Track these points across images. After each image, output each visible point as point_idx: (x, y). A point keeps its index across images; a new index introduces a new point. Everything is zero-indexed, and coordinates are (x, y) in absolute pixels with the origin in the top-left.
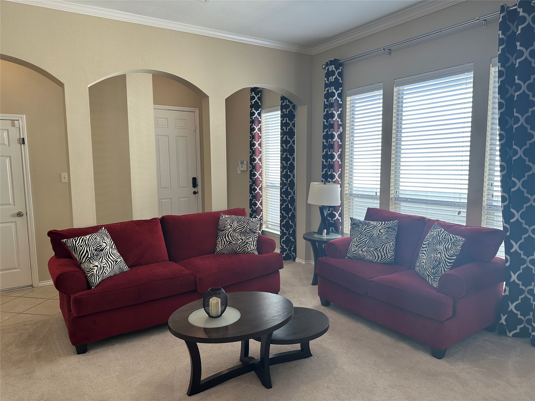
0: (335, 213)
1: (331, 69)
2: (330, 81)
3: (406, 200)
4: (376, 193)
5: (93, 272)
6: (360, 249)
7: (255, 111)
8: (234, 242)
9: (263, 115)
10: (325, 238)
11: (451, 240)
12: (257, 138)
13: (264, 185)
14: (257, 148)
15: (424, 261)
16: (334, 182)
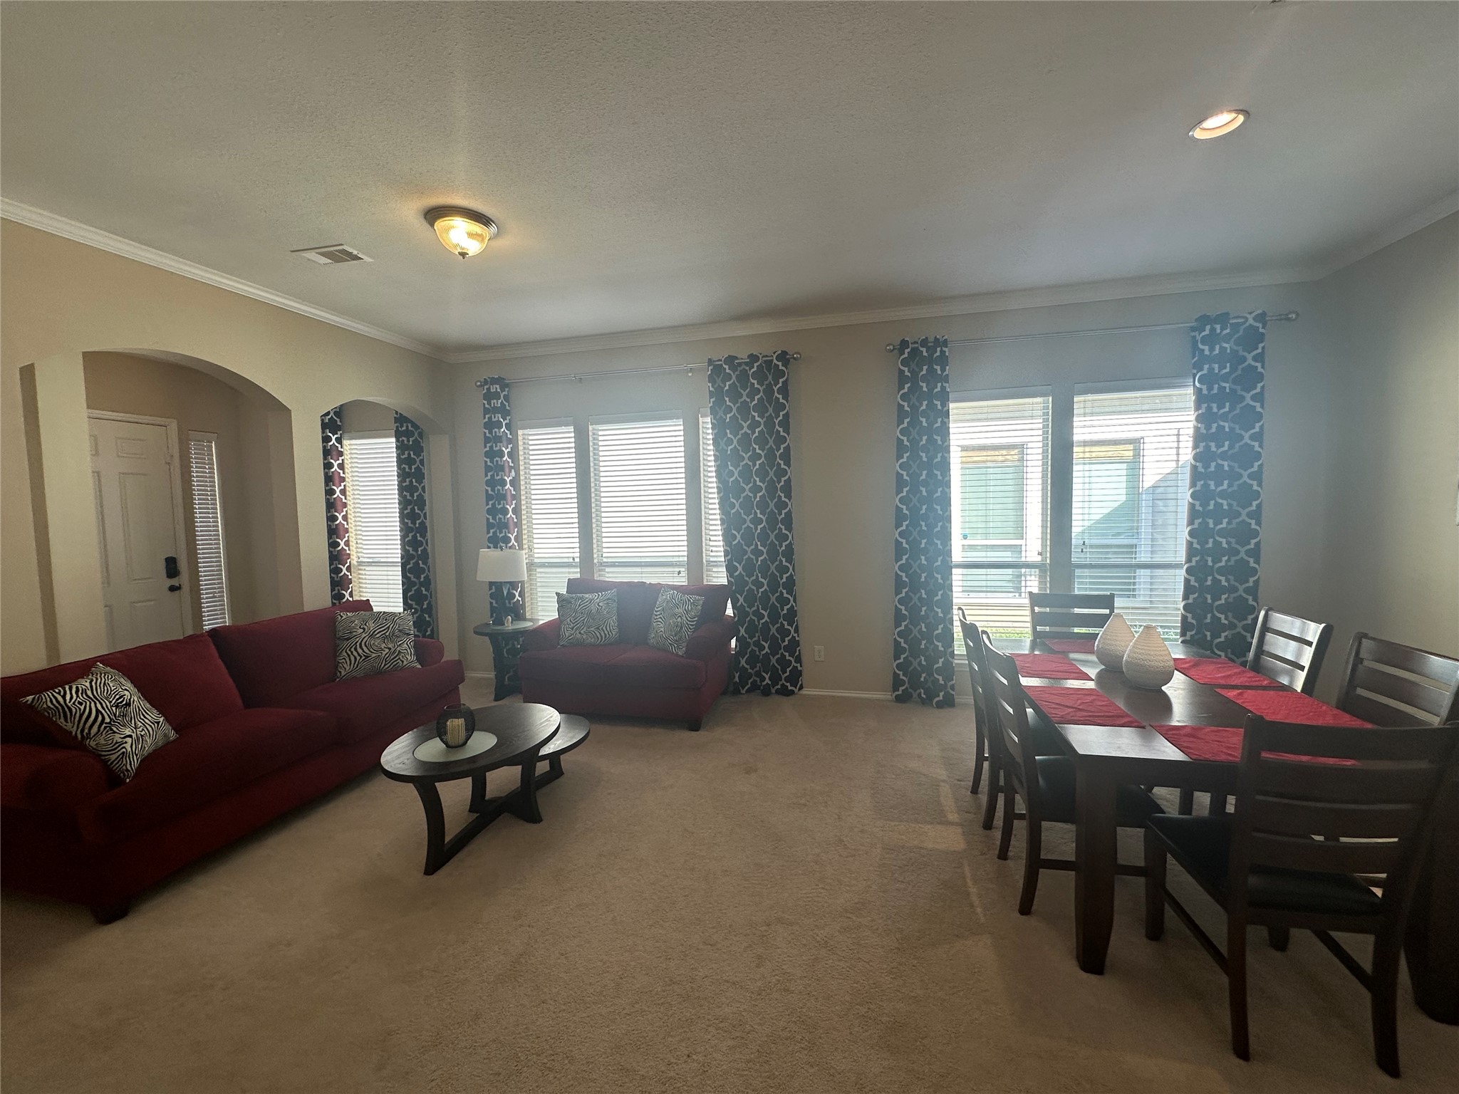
0: (515, 592)
1: (494, 390)
2: (492, 406)
3: (613, 565)
4: (574, 559)
5: (124, 750)
6: (577, 632)
7: (330, 435)
8: (374, 655)
9: (345, 442)
10: (510, 628)
11: (689, 600)
12: (337, 481)
13: (354, 562)
14: (338, 498)
15: (662, 629)
16: (510, 548)
